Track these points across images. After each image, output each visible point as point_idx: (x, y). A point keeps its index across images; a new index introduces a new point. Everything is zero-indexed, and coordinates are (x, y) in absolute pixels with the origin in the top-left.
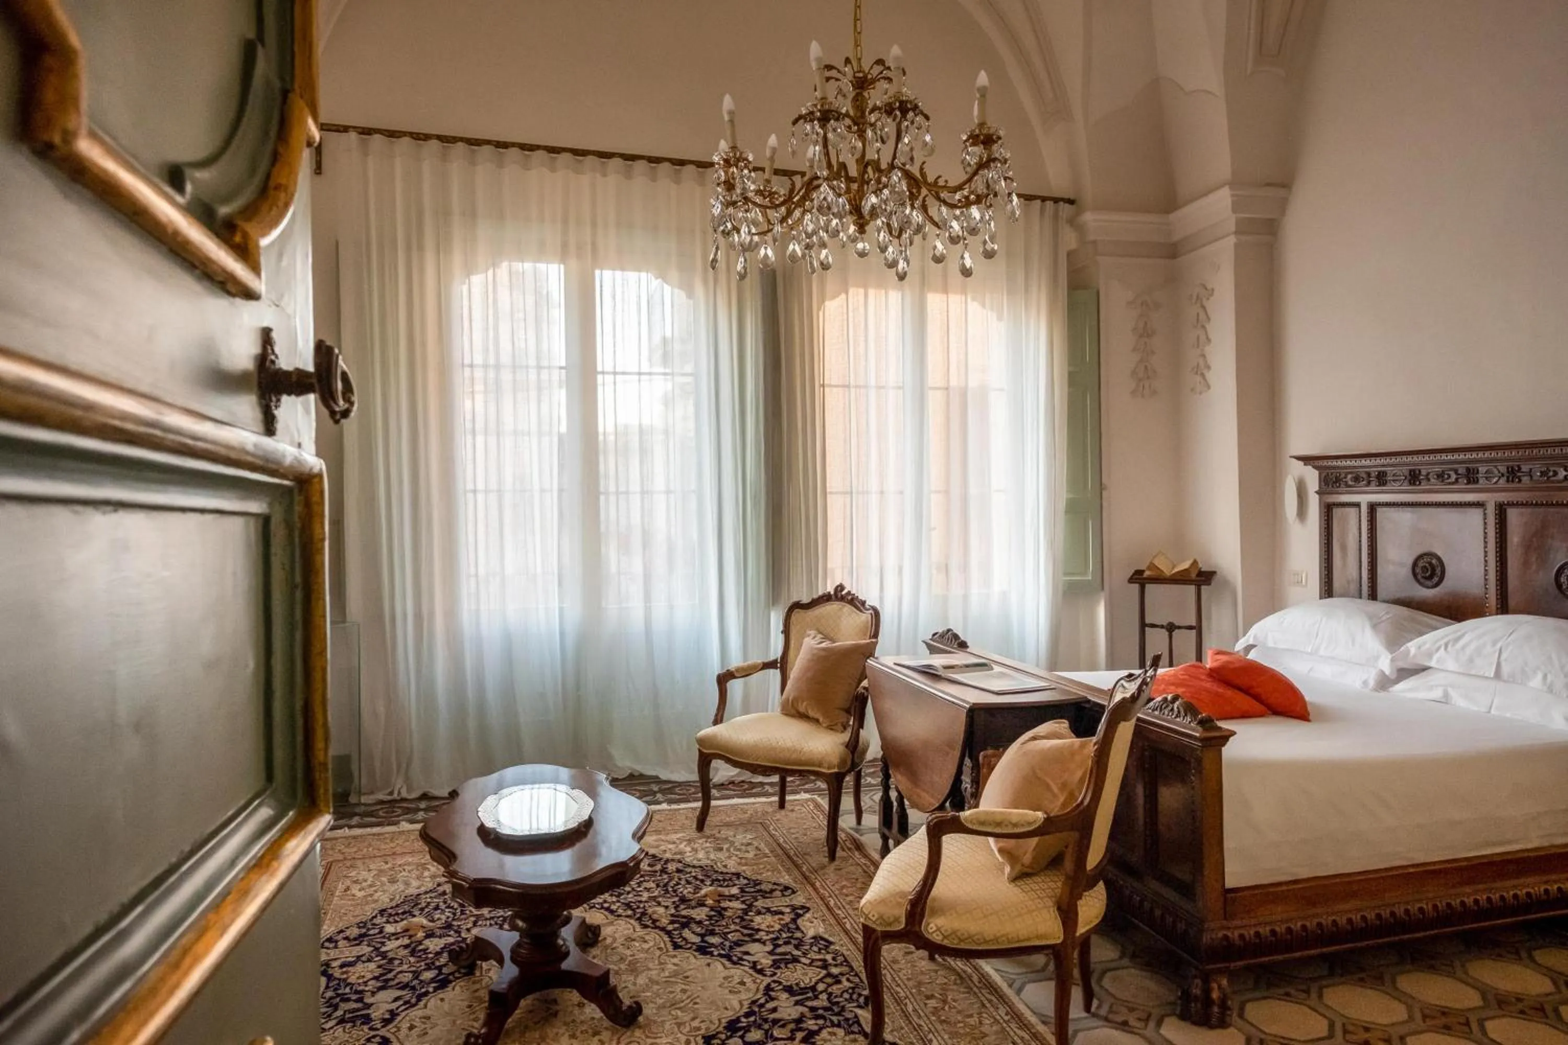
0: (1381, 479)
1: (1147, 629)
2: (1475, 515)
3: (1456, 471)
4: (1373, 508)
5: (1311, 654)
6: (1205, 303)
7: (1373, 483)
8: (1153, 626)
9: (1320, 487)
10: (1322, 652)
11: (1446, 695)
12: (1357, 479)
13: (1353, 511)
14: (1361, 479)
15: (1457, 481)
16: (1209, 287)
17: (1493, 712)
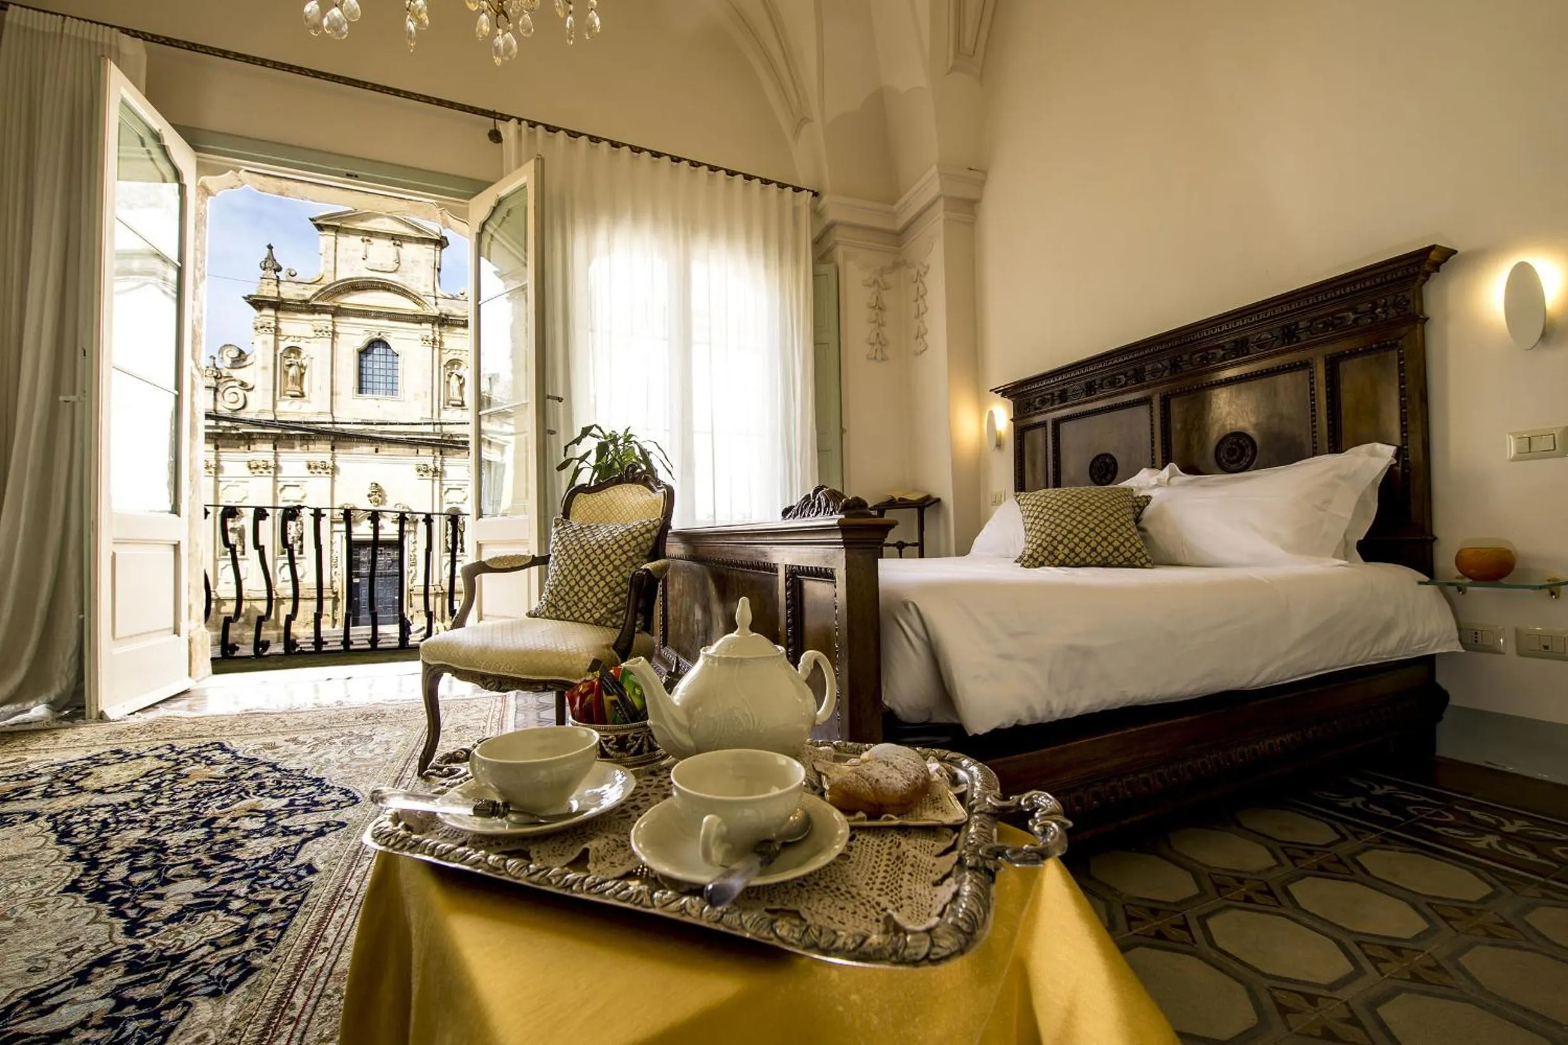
0: (1063, 397)
2: (1143, 412)
3: (1125, 374)
4: (1057, 423)
6: (923, 279)
7: (1057, 402)
9: (1014, 415)
12: (1043, 402)
13: (1039, 432)
14: (1048, 401)
15: (1126, 384)
16: (926, 264)
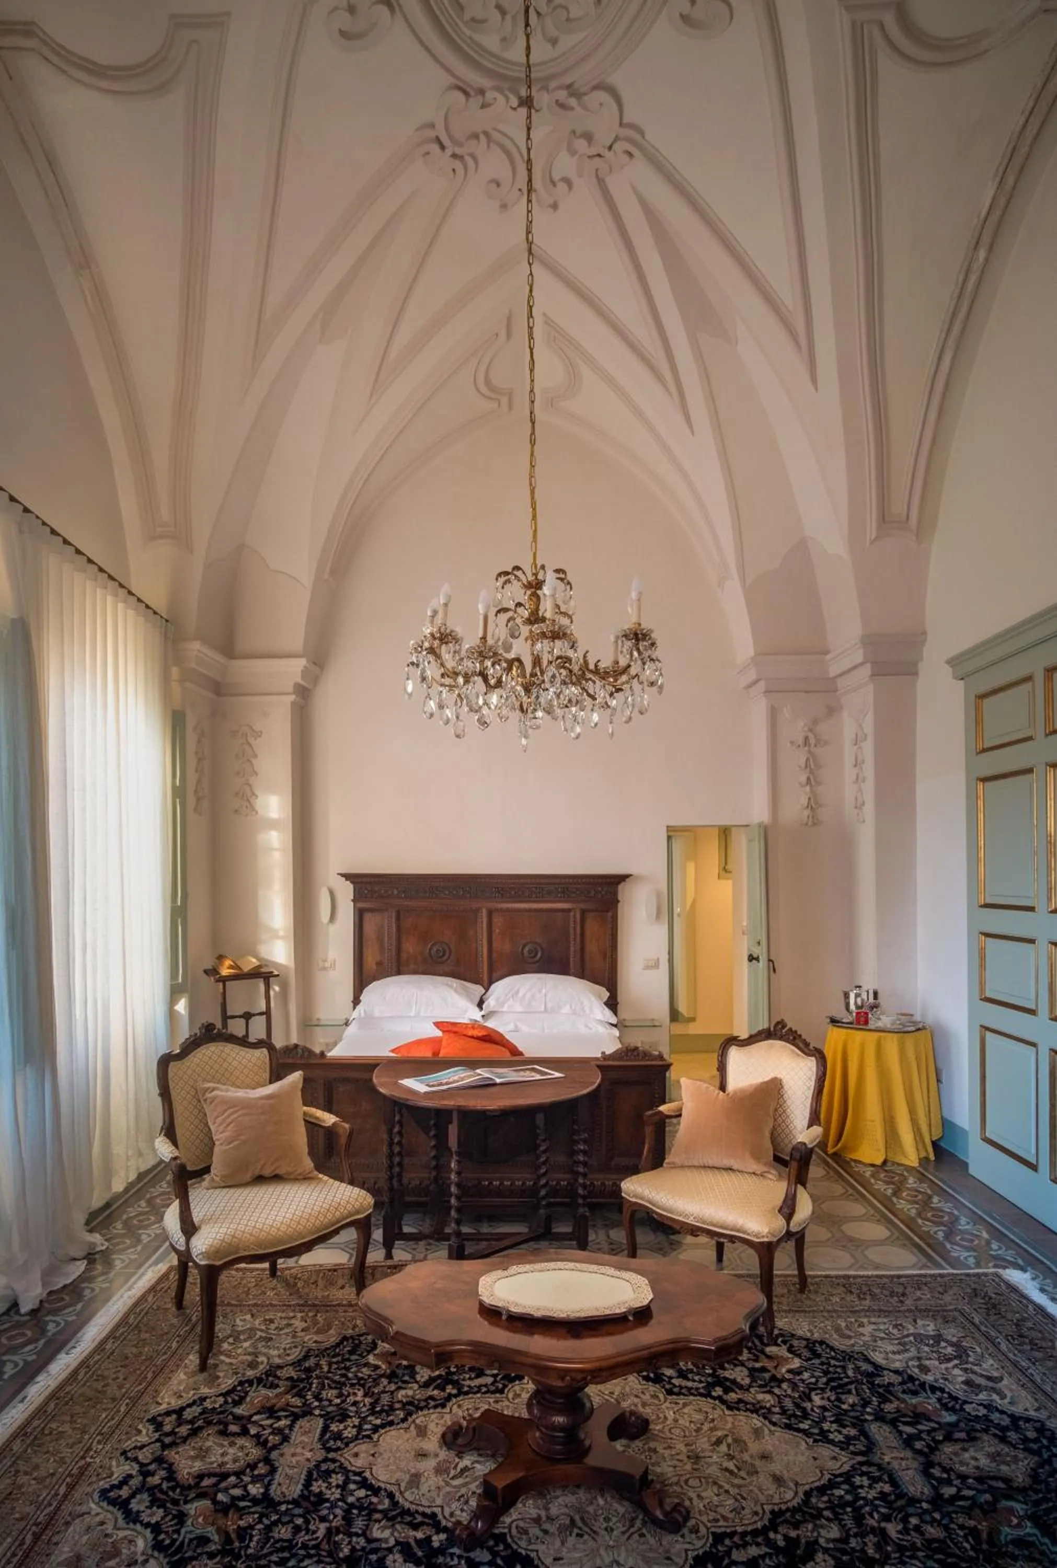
0: (407, 892)
1: (229, 1021)
3: (462, 889)
4: (398, 911)
5: (414, 1017)
6: (251, 742)
7: (400, 895)
8: (233, 1017)
9: (354, 896)
10: (422, 1014)
11: (516, 1026)
13: (379, 915)
15: (462, 896)
16: (255, 729)
17: (546, 1031)
